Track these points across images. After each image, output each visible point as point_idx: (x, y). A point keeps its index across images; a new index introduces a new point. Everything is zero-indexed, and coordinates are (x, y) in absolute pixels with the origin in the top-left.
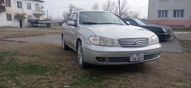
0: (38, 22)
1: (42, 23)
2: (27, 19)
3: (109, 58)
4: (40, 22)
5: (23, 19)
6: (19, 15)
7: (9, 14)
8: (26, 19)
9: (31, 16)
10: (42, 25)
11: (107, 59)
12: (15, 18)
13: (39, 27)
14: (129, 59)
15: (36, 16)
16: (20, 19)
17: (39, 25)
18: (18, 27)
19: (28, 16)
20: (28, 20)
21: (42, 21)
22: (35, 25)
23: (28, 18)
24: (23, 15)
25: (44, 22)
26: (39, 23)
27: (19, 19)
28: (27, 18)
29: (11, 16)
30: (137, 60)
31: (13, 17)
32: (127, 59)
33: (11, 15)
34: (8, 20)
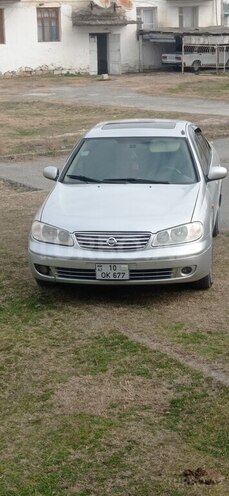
0: (186, 41)
1: (203, 49)
2: (132, 29)
3: (58, 268)
4: (194, 41)
5: (116, 32)
6: (95, 11)
7: (47, 9)
8: (129, 26)
9: (151, 11)
10: (206, 59)
11: (53, 270)
12: (74, 25)
13: (188, 70)
14: (95, 275)
15: (181, 10)
16: (101, 31)
17: (187, 60)
18: (87, 75)
19: (139, 10)
20: (140, 33)
21: (207, 34)
22: (171, 58)
23: (139, 22)
24: (114, 6)
25: (219, 40)
26: (190, 49)
27: (94, 32)
28: (132, 22)
29: (57, 19)
30: (112, 278)
31: (65, 22)
32: (91, 273)
33: (57, 10)
34: (43, 38)
